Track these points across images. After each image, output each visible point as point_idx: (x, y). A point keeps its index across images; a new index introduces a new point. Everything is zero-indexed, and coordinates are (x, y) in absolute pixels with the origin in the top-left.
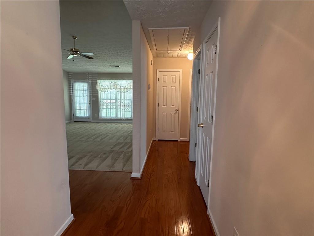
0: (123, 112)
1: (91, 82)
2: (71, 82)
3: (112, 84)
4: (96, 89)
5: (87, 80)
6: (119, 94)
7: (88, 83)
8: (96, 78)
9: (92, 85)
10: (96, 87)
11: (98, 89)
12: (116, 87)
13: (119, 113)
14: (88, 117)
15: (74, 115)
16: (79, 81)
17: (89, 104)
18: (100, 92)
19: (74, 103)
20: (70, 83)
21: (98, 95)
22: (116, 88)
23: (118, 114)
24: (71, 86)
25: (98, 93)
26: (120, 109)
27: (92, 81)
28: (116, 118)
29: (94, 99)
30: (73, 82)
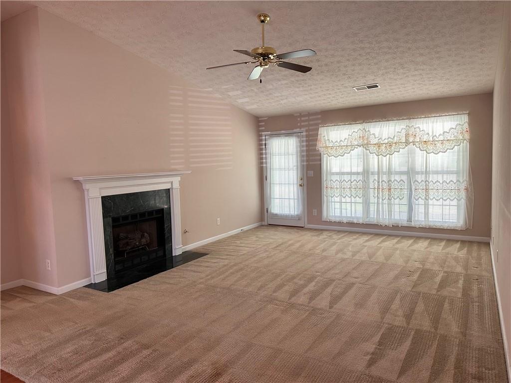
0: (386, 207)
1: (304, 134)
2: (264, 138)
3: (356, 135)
4: (315, 150)
5: (298, 130)
6: (374, 161)
7: (298, 137)
8: (317, 125)
9: (307, 141)
10: (316, 145)
11: (322, 150)
12: (366, 142)
13: (373, 208)
14: (297, 215)
15: (269, 211)
16: (278, 135)
17: (301, 185)
18: (325, 158)
19: (269, 185)
20: (261, 140)
21: (321, 164)
22: (367, 144)
23: (372, 212)
24: (264, 147)
25: (320, 160)
26: (378, 198)
27: (307, 131)
28: (366, 221)
29: (311, 173)
30: (267, 137)
